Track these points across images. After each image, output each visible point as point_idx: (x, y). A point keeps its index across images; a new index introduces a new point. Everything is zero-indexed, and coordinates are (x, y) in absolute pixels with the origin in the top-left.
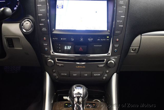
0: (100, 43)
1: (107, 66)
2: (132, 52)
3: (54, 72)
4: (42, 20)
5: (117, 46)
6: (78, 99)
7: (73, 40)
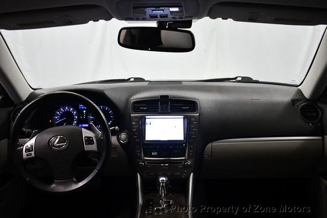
0: (179, 149)
2: (207, 157)
3: (144, 173)
4: (136, 133)
6: (163, 184)
7: (158, 147)
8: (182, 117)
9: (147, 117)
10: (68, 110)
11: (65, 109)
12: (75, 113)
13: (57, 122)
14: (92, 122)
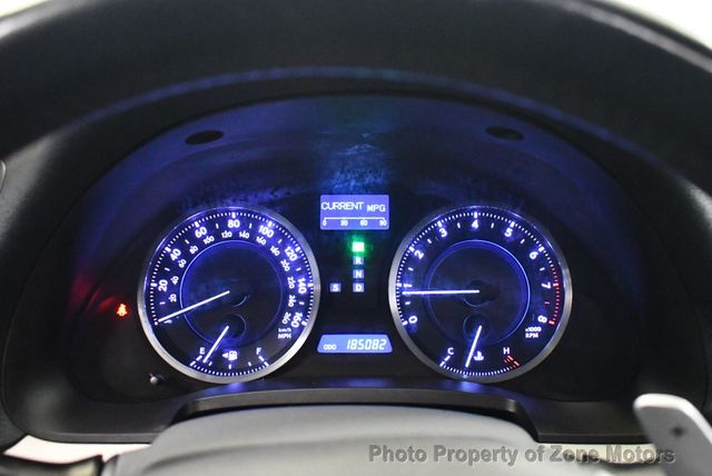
10: (245, 235)
11: (224, 227)
12: (292, 254)
13: (167, 319)
14: (413, 320)
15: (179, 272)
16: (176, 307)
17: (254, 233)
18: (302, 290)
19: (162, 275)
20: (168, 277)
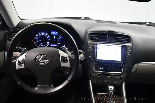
0: (118, 67)
1: (121, 78)
2: (133, 72)
3: (94, 80)
4: (91, 54)
5: (126, 68)
6: (111, 91)
7: (105, 65)
8: (121, 46)
9: (98, 44)
10: (44, 35)
11: (42, 34)
12: (48, 37)
13: (36, 42)
14: (59, 43)
15: (38, 38)
16: (37, 41)
17: (45, 34)
18: (49, 40)
19: (36, 38)
20: (37, 38)
